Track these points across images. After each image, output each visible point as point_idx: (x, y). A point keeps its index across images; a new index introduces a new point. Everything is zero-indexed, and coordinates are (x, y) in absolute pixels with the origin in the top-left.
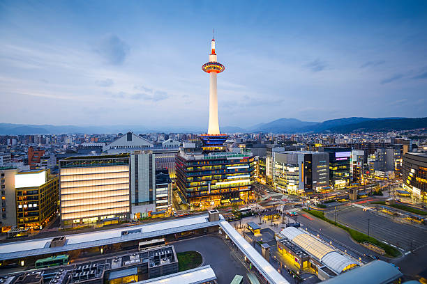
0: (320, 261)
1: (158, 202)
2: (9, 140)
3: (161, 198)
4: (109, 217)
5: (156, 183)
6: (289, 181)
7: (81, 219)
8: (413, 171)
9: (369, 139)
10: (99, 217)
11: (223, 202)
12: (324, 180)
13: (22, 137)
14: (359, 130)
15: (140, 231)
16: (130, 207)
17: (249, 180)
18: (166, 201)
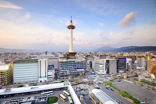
1: (49, 77)
2: (8, 54)
5: (48, 70)
9: (138, 54)
13: (13, 53)
14: (134, 51)
15: (38, 88)
16: (38, 78)
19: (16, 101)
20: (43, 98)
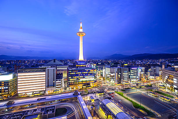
0: (115, 116)
1: (57, 86)
3: (58, 85)
4: (37, 92)
5: (56, 79)
6: (111, 79)
7: (26, 93)
8: (167, 77)
10: (33, 92)
11: (83, 87)
12: (126, 79)
15: (45, 99)
16: (46, 88)
17: (94, 78)
18: (60, 86)
19: (20, 115)
20: (50, 110)
